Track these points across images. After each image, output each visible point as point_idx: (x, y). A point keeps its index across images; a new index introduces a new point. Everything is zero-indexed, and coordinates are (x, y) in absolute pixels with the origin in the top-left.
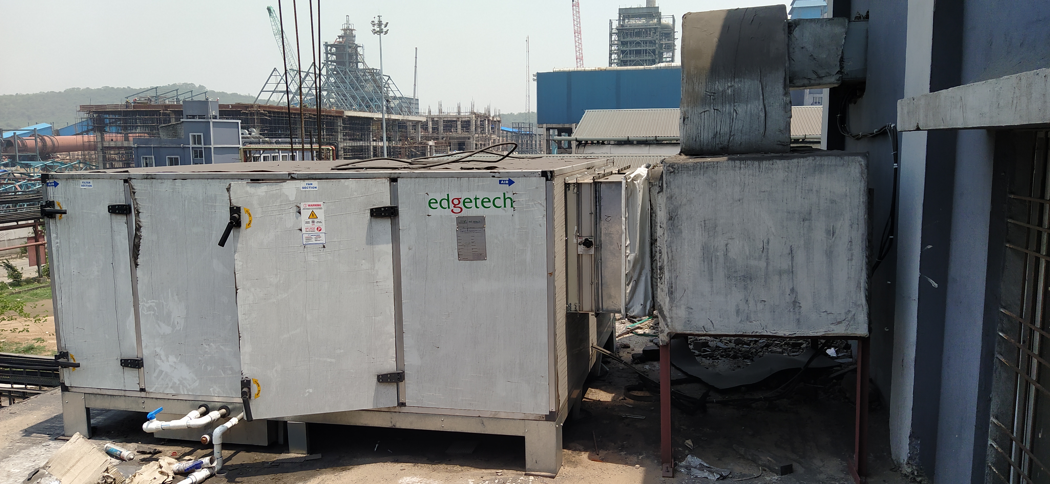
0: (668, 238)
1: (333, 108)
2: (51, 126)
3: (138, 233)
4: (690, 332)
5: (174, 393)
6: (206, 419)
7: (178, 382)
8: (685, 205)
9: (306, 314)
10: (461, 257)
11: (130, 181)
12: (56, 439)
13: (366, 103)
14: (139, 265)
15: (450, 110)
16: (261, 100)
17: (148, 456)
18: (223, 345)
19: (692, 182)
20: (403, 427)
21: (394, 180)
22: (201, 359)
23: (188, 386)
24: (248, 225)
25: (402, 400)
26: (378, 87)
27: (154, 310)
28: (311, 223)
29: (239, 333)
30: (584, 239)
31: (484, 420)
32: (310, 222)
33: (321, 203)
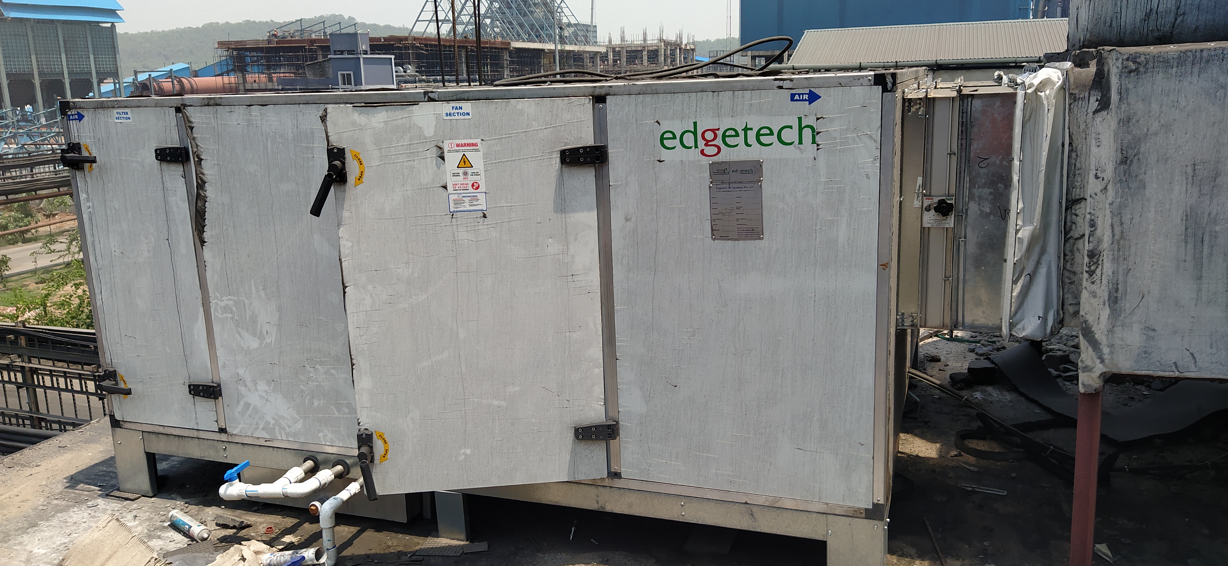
0: (1116, 198)
1: (498, 38)
2: (188, 66)
3: (201, 191)
4: (1147, 372)
5: (268, 437)
6: (312, 484)
7: (272, 422)
8: (1156, 134)
9: (458, 328)
10: (718, 233)
11: (184, 109)
12: (107, 495)
13: (536, 32)
14: (206, 242)
15: (634, 38)
16: (417, 32)
17: (231, 532)
18: (334, 369)
19: (1174, 89)
20: (618, 510)
21: (599, 99)
22: (304, 388)
23: (287, 427)
24: (359, 179)
25: (614, 468)
26: (549, 12)
27: (232, 312)
28: (462, 176)
29: (351, 359)
30: (936, 200)
31: (755, 509)
32: (461, 174)
33: (478, 141)
